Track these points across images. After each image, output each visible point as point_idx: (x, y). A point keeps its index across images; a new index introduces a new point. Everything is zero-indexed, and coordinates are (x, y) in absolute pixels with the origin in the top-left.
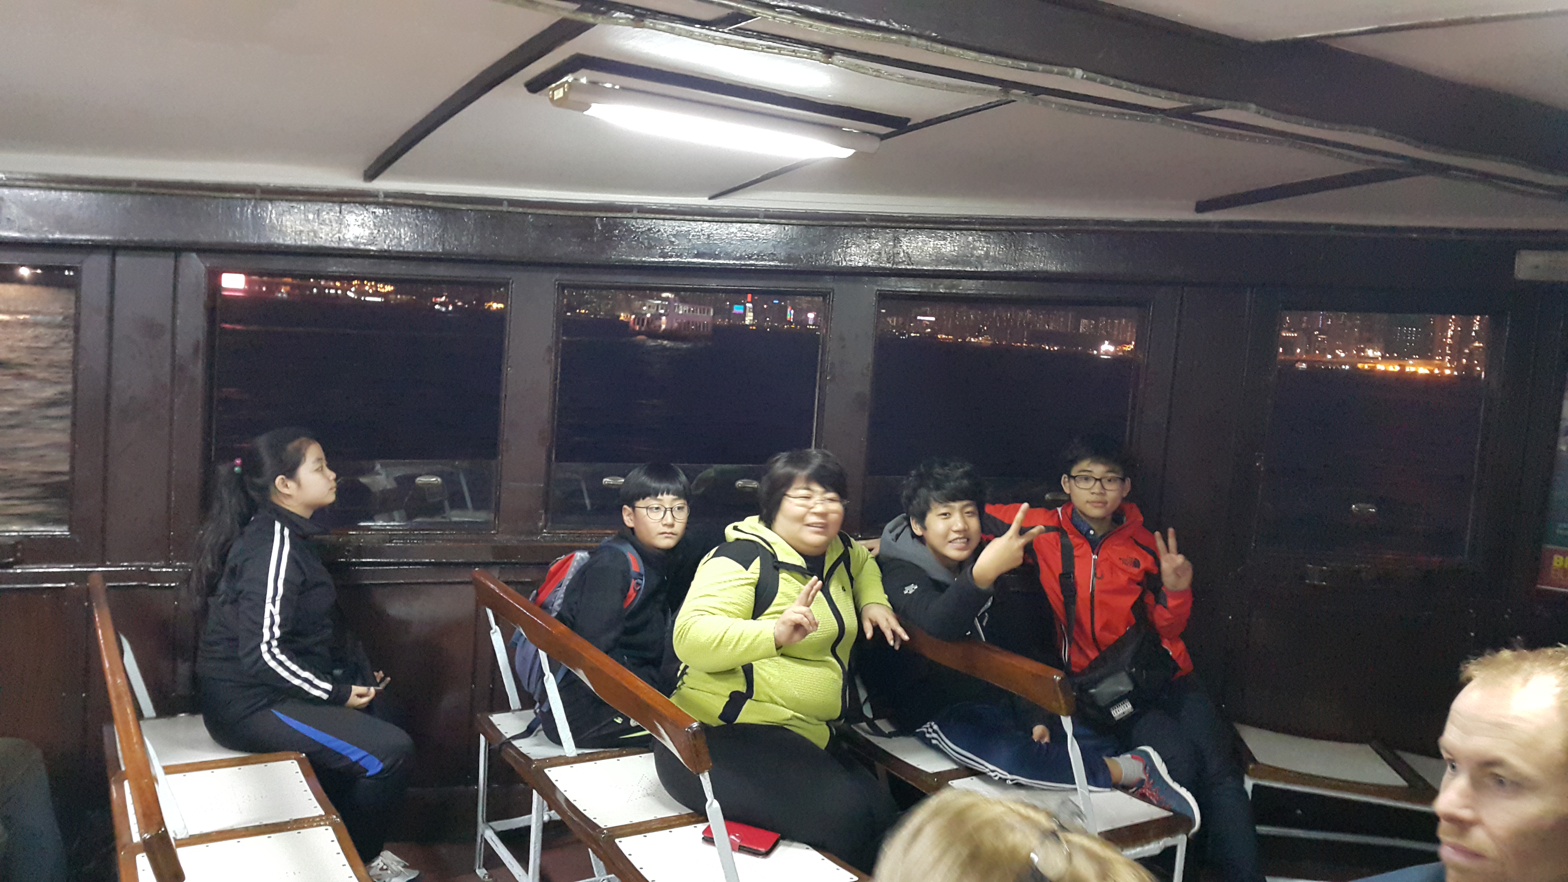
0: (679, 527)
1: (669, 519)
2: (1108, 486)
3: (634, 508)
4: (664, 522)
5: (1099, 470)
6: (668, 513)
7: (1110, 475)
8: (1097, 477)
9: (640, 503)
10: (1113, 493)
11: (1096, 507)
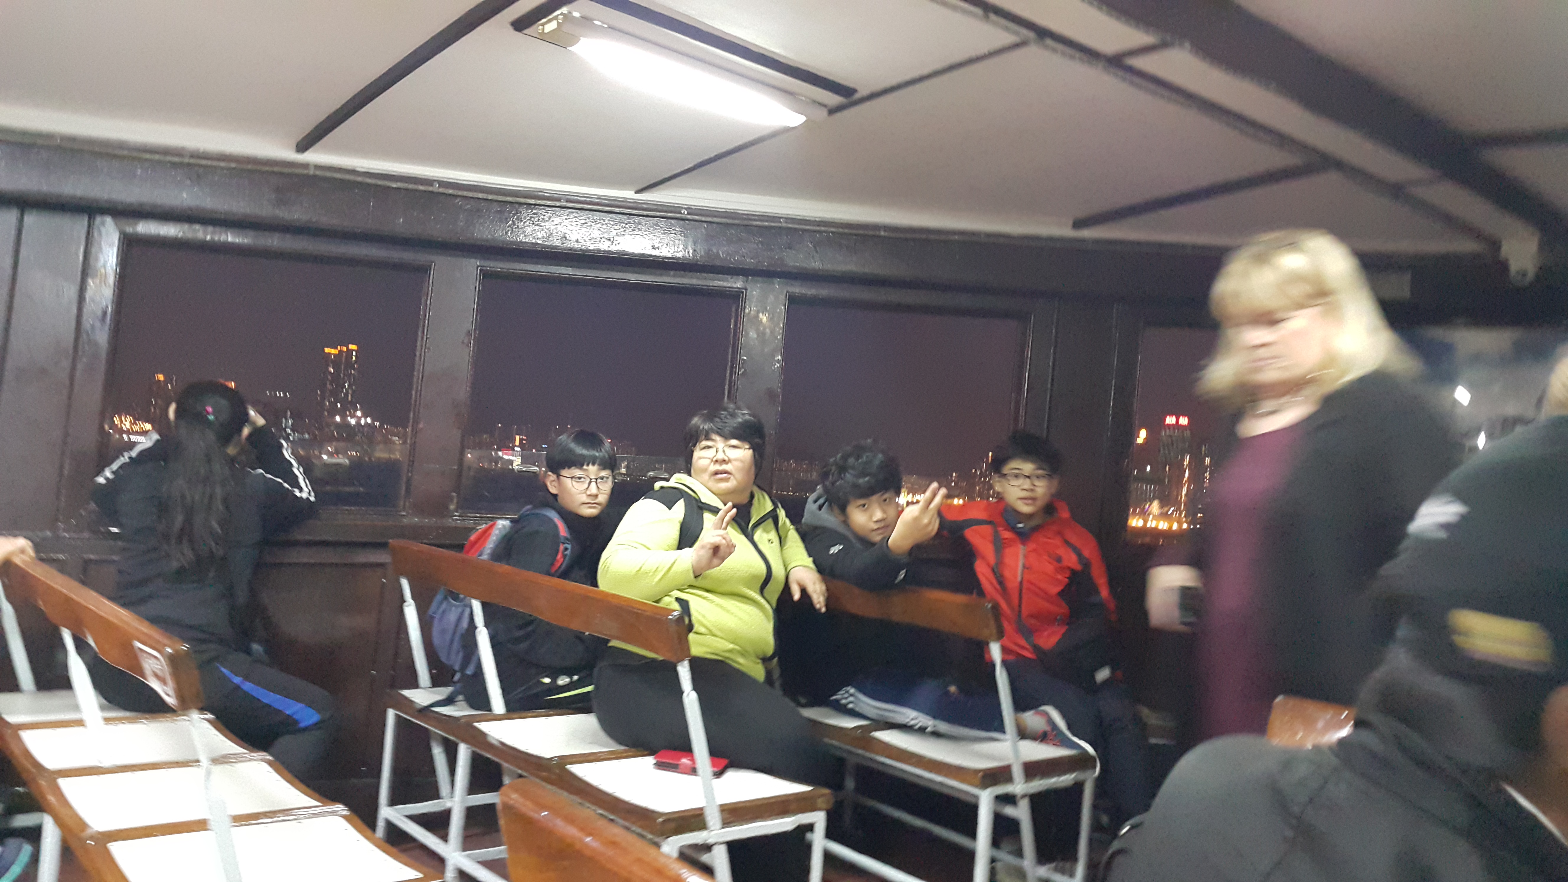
0: (603, 498)
1: (593, 489)
2: (1037, 483)
3: (559, 476)
4: (588, 493)
5: (1028, 467)
6: (593, 485)
7: (1040, 472)
8: (1027, 475)
9: (565, 472)
10: (1042, 488)
11: (1027, 504)
